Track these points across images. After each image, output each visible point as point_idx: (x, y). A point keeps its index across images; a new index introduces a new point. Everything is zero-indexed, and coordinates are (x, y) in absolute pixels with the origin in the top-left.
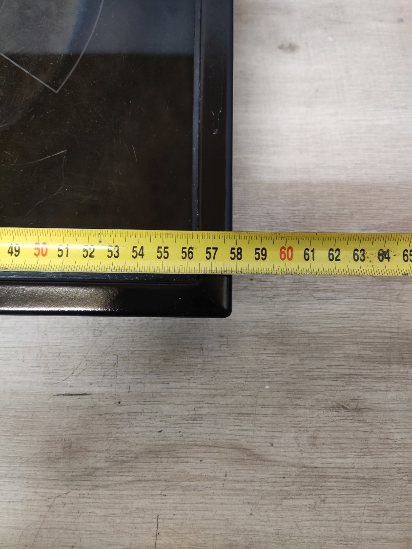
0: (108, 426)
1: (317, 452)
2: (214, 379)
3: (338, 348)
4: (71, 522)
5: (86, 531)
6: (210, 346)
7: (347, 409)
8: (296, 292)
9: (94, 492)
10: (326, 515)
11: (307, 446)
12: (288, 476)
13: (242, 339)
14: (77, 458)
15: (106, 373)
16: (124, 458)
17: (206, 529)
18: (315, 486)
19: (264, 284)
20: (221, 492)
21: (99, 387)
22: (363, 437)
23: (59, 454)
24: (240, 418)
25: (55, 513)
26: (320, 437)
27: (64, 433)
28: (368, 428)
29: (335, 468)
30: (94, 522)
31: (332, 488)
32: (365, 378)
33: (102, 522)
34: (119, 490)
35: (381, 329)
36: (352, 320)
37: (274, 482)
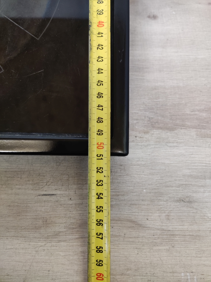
0: (65, 210)
1: (170, 223)
2: (118, 187)
3: (179, 171)
4: (48, 259)
5: (55, 263)
6: (116, 170)
7: (184, 201)
8: (159, 143)
9: (59, 244)
10: (175, 254)
11: (165, 220)
12: (156, 235)
13: (131, 167)
14: (50, 227)
15: (64, 184)
16: (73, 226)
17: (115, 261)
18: (170, 240)
19: (142, 139)
20: (122, 243)
21: (60, 191)
22: (192, 215)
23: (41, 225)
24: (131, 206)
25: (40, 255)
26: (171, 216)
27: (43, 214)
28: (194, 211)
29: (179, 230)
30: (59, 259)
31: (177, 240)
32: (193, 186)
33: (63, 259)
34: (72, 242)
35: (201, 162)
36: (187, 157)
37: (149, 238)
